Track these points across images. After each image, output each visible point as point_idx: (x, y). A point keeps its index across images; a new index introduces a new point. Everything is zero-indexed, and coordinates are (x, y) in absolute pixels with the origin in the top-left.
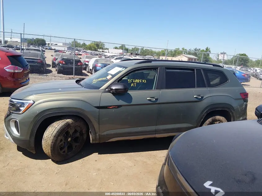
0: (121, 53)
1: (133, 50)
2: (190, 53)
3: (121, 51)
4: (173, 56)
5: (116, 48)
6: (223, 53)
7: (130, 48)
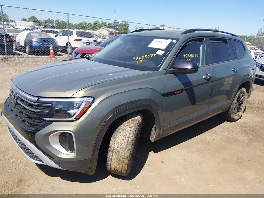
0: (32, 26)
1: (46, 22)
2: (110, 26)
3: (32, 23)
4: (94, 30)
5: (25, 20)
6: (162, 25)
7: (43, 20)
